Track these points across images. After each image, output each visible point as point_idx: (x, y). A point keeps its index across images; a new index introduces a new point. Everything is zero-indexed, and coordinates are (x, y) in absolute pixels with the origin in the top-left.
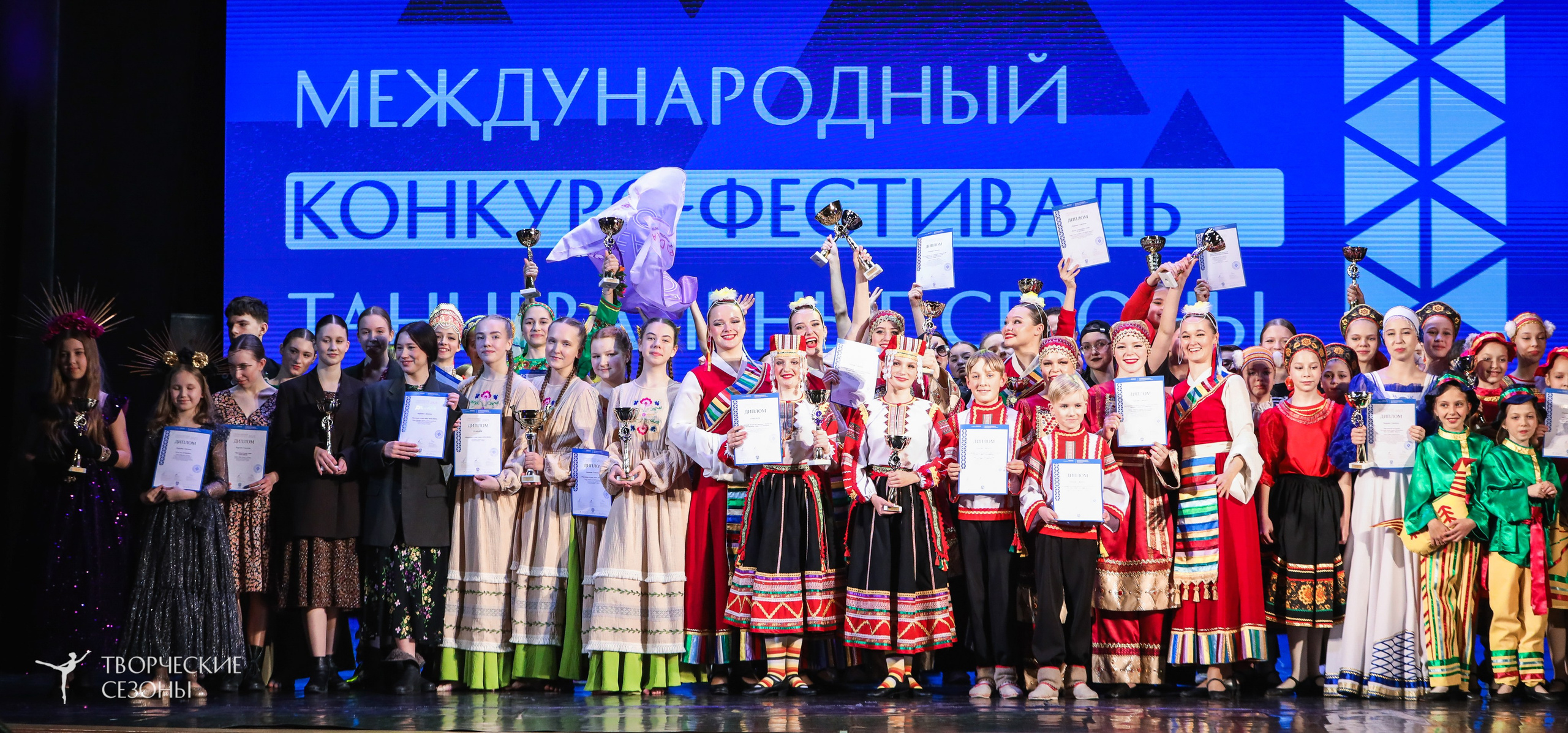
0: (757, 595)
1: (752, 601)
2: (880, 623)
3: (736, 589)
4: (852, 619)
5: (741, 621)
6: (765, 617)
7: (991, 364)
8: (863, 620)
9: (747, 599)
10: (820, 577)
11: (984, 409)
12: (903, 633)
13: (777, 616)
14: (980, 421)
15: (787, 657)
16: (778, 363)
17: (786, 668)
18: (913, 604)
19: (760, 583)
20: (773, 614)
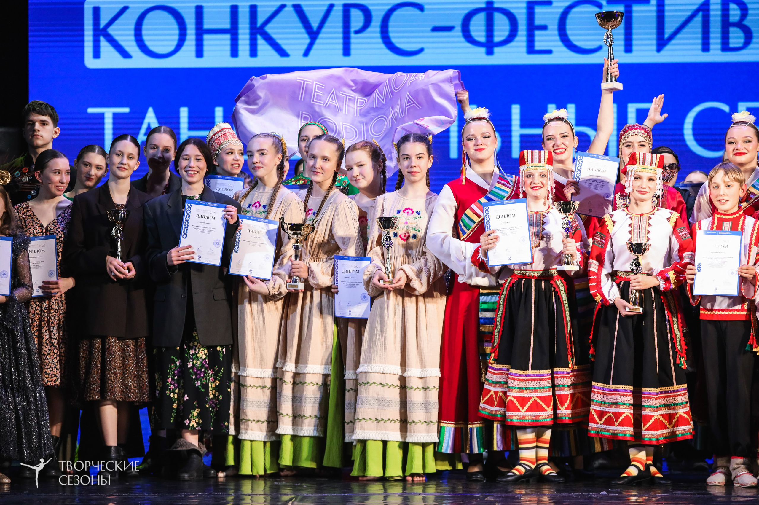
0: (512, 391)
1: (507, 396)
2: (623, 416)
3: (490, 384)
4: (597, 412)
5: (496, 414)
6: (519, 411)
7: (730, 175)
9: (501, 394)
10: (568, 373)
11: (724, 217)
12: (647, 425)
13: (529, 410)
14: (720, 228)
15: (537, 447)
16: (528, 176)
17: (536, 457)
18: (656, 398)
19: (513, 379)
20: (526, 408)
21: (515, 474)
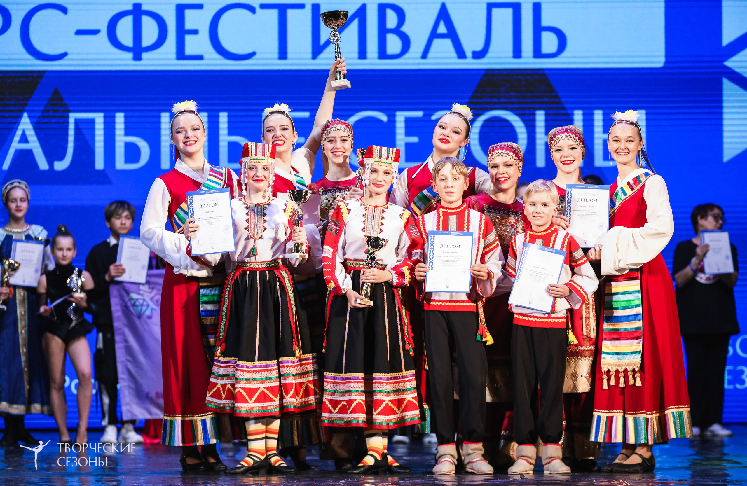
0: (239, 383)
1: (235, 388)
2: (355, 403)
3: (216, 378)
4: (330, 401)
5: (224, 407)
6: (247, 402)
7: (457, 168)
8: (341, 401)
9: (230, 387)
10: (294, 362)
11: (449, 211)
12: (379, 410)
13: (257, 401)
15: (266, 438)
16: (251, 168)
17: (266, 448)
18: (387, 383)
19: (241, 371)
20: (254, 399)
21: (243, 466)
